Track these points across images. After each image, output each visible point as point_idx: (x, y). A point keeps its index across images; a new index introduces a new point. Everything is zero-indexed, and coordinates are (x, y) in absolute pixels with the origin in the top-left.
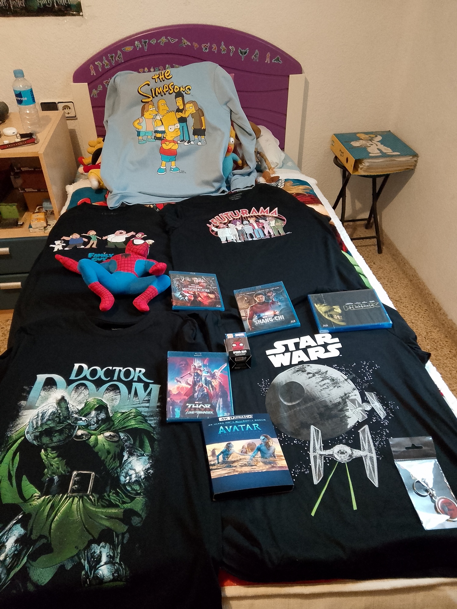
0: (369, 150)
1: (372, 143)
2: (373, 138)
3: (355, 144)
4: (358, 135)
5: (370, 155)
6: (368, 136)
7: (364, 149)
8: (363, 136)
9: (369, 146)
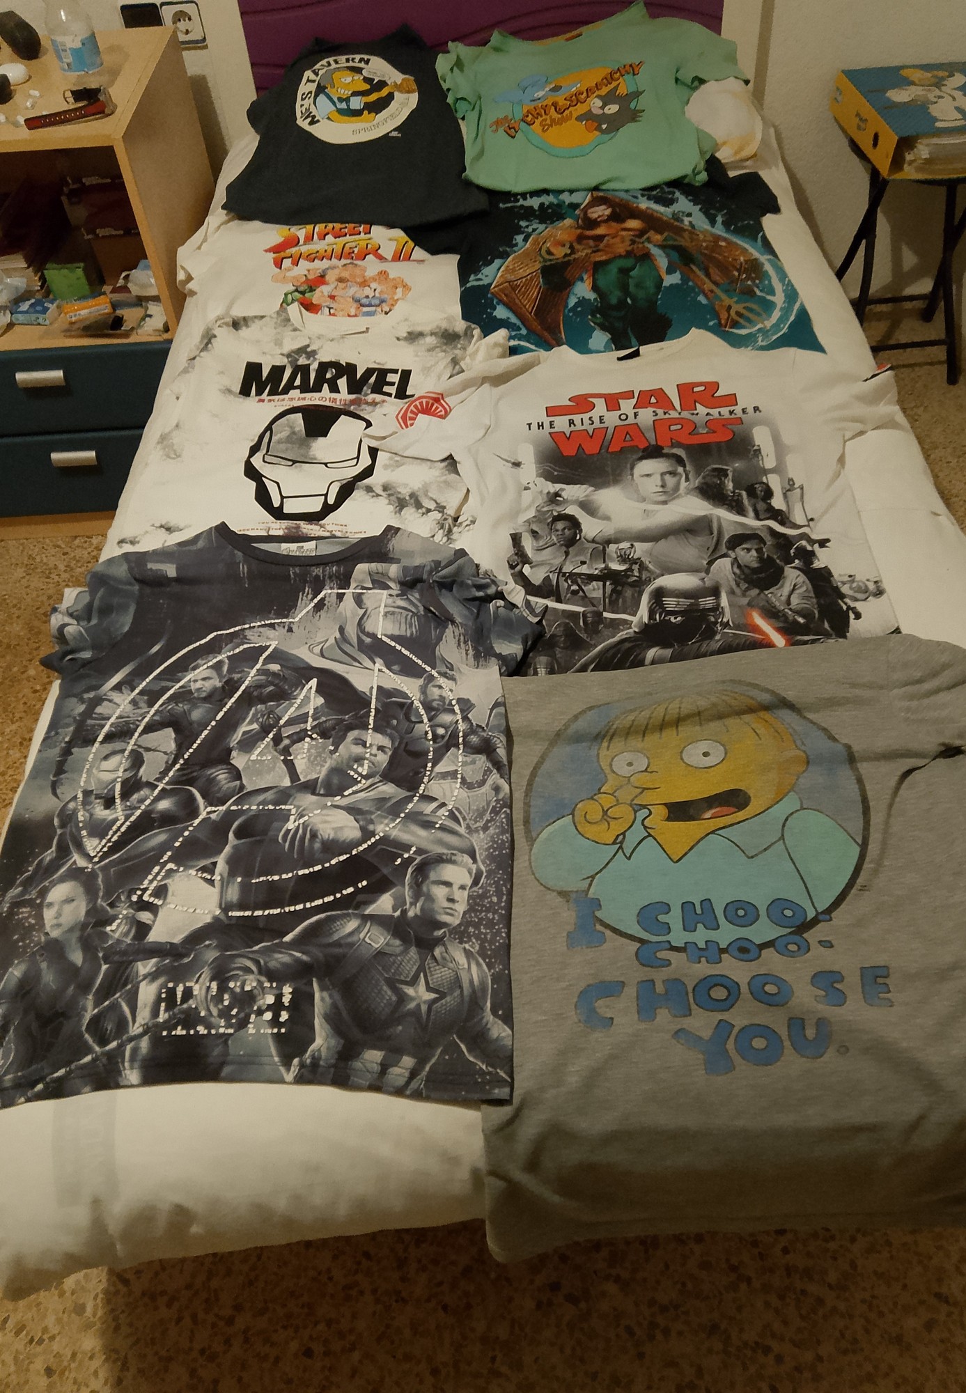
0: (934, 111)
1: (942, 94)
2: (943, 79)
3: (899, 96)
4: (904, 73)
5: (938, 124)
6: (929, 75)
7: (919, 109)
8: (916, 75)
9: (935, 100)
